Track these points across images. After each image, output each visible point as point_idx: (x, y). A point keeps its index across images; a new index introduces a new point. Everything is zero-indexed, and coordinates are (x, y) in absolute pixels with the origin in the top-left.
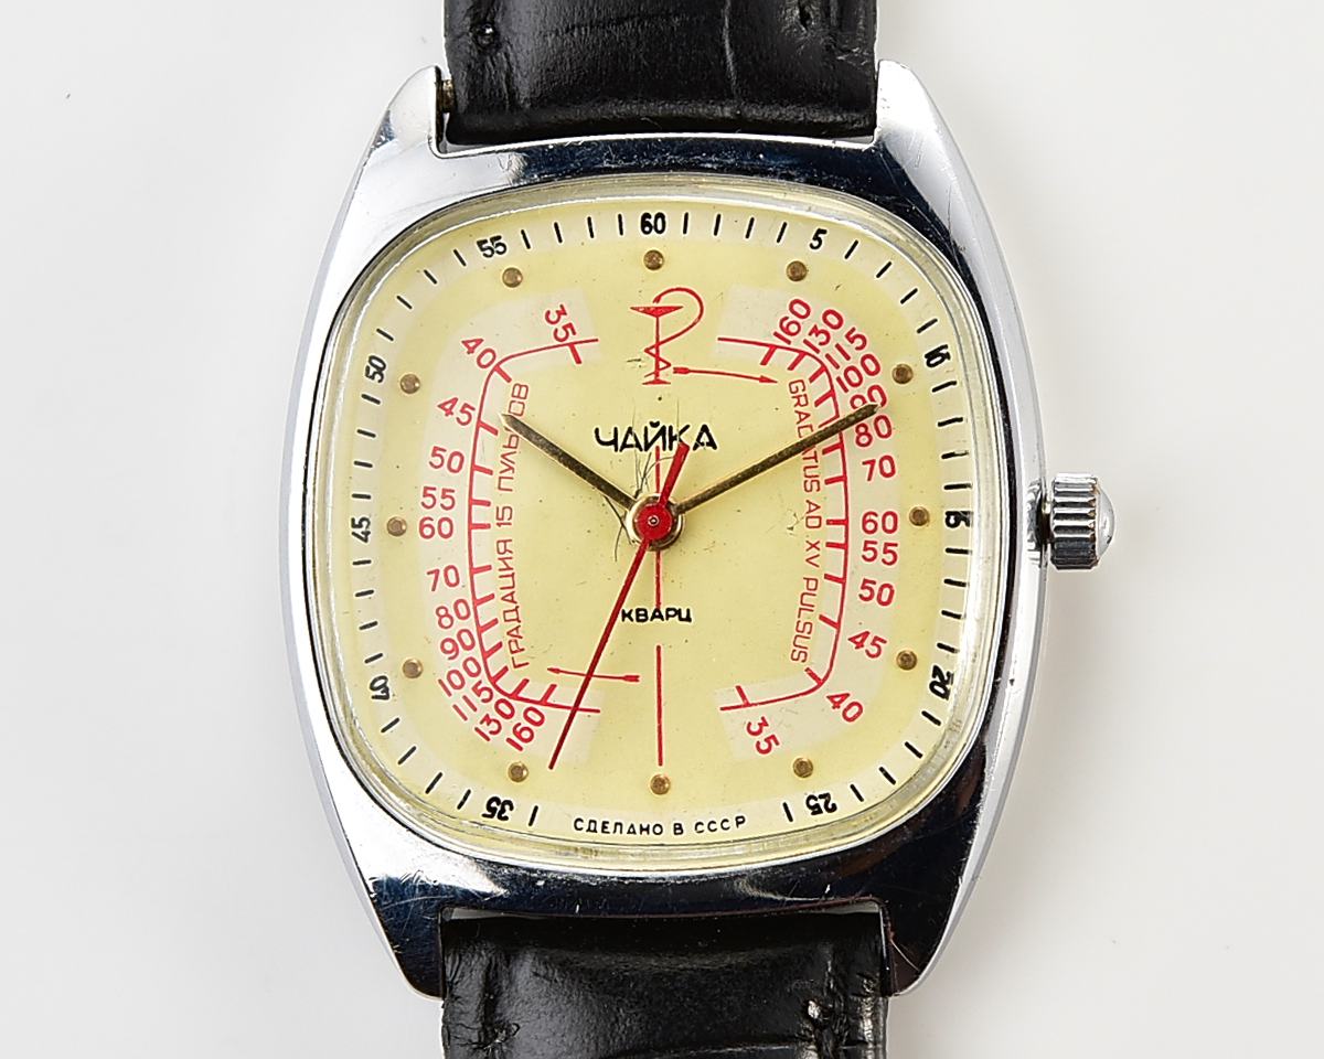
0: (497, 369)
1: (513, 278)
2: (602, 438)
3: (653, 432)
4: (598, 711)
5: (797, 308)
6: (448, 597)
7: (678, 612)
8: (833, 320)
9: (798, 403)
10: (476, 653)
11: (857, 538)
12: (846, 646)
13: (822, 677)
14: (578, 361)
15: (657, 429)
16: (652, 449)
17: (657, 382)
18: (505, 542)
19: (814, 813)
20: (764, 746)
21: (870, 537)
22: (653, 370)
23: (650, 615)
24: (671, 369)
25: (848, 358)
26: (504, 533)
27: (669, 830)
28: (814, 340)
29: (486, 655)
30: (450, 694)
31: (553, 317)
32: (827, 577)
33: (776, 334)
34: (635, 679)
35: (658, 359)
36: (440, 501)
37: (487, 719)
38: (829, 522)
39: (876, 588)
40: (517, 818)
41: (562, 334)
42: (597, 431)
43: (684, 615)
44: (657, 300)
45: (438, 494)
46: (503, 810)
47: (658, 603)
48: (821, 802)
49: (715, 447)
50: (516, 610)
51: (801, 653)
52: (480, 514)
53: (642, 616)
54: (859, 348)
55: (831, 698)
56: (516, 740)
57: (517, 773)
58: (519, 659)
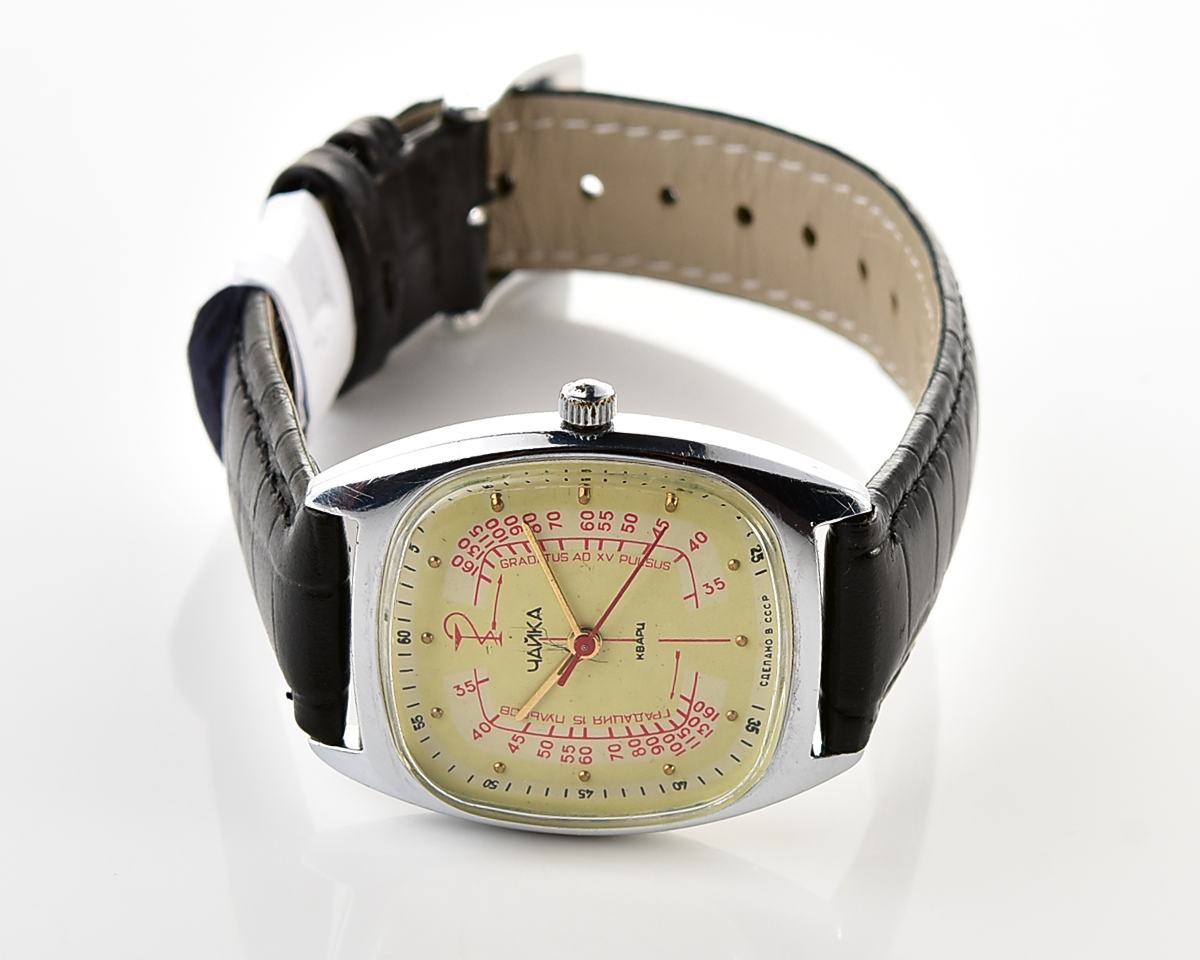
0: (491, 722)
1: (439, 712)
2: (534, 668)
3: (530, 641)
4: (697, 674)
5: (457, 563)
6: (626, 751)
7: (639, 630)
8: (465, 543)
9: (515, 564)
10: (660, 737)
11: (596, 533)
12: (661, 541)
13: (680, 554)
14: (487, 680)
15: (529, 639)
16: (540, 642)
17: (500, 639)
18: (595, 720)
19: (762, 558)
20: (720, 585)
21: (596, 526)
22: (493, 641)
23: (640, 645)
24: (493, 631)
25: (487, 536)
26: (589, 720)
27: (769, 637)
29: (662, 731)
30: (684, 751)
31: (461, 692)
32: (619, 550)
33: (473, 574)
34: (678, 653)
35: (487, 637)
36: (570, 753)
37: (700, 731)
38: (587, 549)
39: (627, 523)
40: (757, 716)
41: (471, 688)
42: (530, 671)
43: (641, 627)
44: (451, 637)
45: (565, 754)
46: (754, 723)
47: (634, 640)
49: (542, 608)
50: (635, 715)
51: (665, 565)
52: (578, 732)
53: (640, 649)
54: (482, 530)
55: (692, 549)
56: (713, 716)
57: (734, 716)
58: (664, 714)
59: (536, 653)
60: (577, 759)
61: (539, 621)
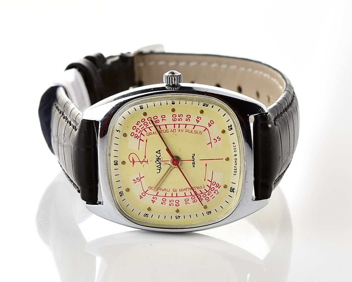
0: (146, 192)
1: (128, 190)
2: (159, 172)
3: (157, 162)
4: (213, 171)
5: (132, 135)
6: (191, 201)
7: (193, 156)
8: (134, 128)
9: (151, 134)
10: (202, 195)
11: (177, 122)
12: (199, 124)
13: (205, 128)
14: (144, 177)
15: (157, 161)
16: (161, 162)
17: (147, 162)
18: (180, 190)
19: (232, 129)
20: (219, 139)
21: (177, 120)
22: (145, 162)
23: (194, 162)
24: (145, 159)
25: (142, 125)
26: (178, 190)
27: (236, 157)
28: (138, 131)
29: (202, 193)
30: (210, 200)
31: (135, 182)
32: (185, 128)
33: (137, 139)
34: (206, 164)
35: (143, 161)
36: (172, 203)
37: (215, 192)
38: (175, 128)
39: (187, 118)
40: (233, 186)
41: (138, 180)
42: (157, 173)
43: (194, 155)
44: (131, 162)
45: (170, 203)
46: (232, 189)
47: (191, 160)
48: (230, 128)
49: (160, 150)
51: (201, 133)
52: (174, 195)
53: (194, 163)
54: (140, 123)
55: (209, 126)
56: (219, 187)
57: (225, 187)
58: (203, 187)
59: (159, 166)
60: (174, 205)
61: (160, 155)
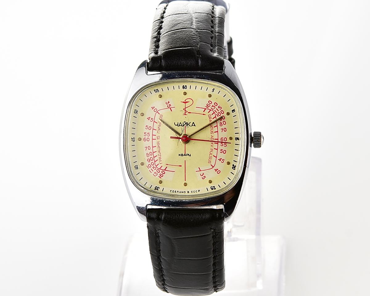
0: (157, 112)
1: (160, 96)
4: (174, 171)
5: (210, 102)
6: (148, 151)
7: (189, 155)
8: (216, 104)
9: (210, 119)
10: (153, 161)
12: (217, 160)
13: (213, 166)
14: (171, 111)
16: (184, 126)
17: (185, 114)
18: (158, 142)
19: (212, 190)
20: (203, 178)
23: (184, 155)
24: (187, 112)
25: (218, 111)
26: (158, 140)
27: (187, 192)
28: (213, 108)
29: (155, 162)
30: (148, 168)
31: (167, 103)
32: (214, 149)
33: (206, 107)
34: (181, 166)
35: (185, 111)
36: (147, 135)
37: (155, 173)
38: (215, 139)
39: (223, 151)
40: (160, 190)
41: (169, 106)
42: (175, 123)
43: (190, 155)
44: (185, 100)
46: (158, 189)
47: (185, 153)
48: (213, 188)
49: (195, 126)
50: (160, 154)
51: (210, 162)
52: (154, 137)
53: (182, 155)
54: (220, 109)
55: (215, 170)
56: (160, 176)
57: (161, 182)
58: (161, 162)
60: (145, 137)
